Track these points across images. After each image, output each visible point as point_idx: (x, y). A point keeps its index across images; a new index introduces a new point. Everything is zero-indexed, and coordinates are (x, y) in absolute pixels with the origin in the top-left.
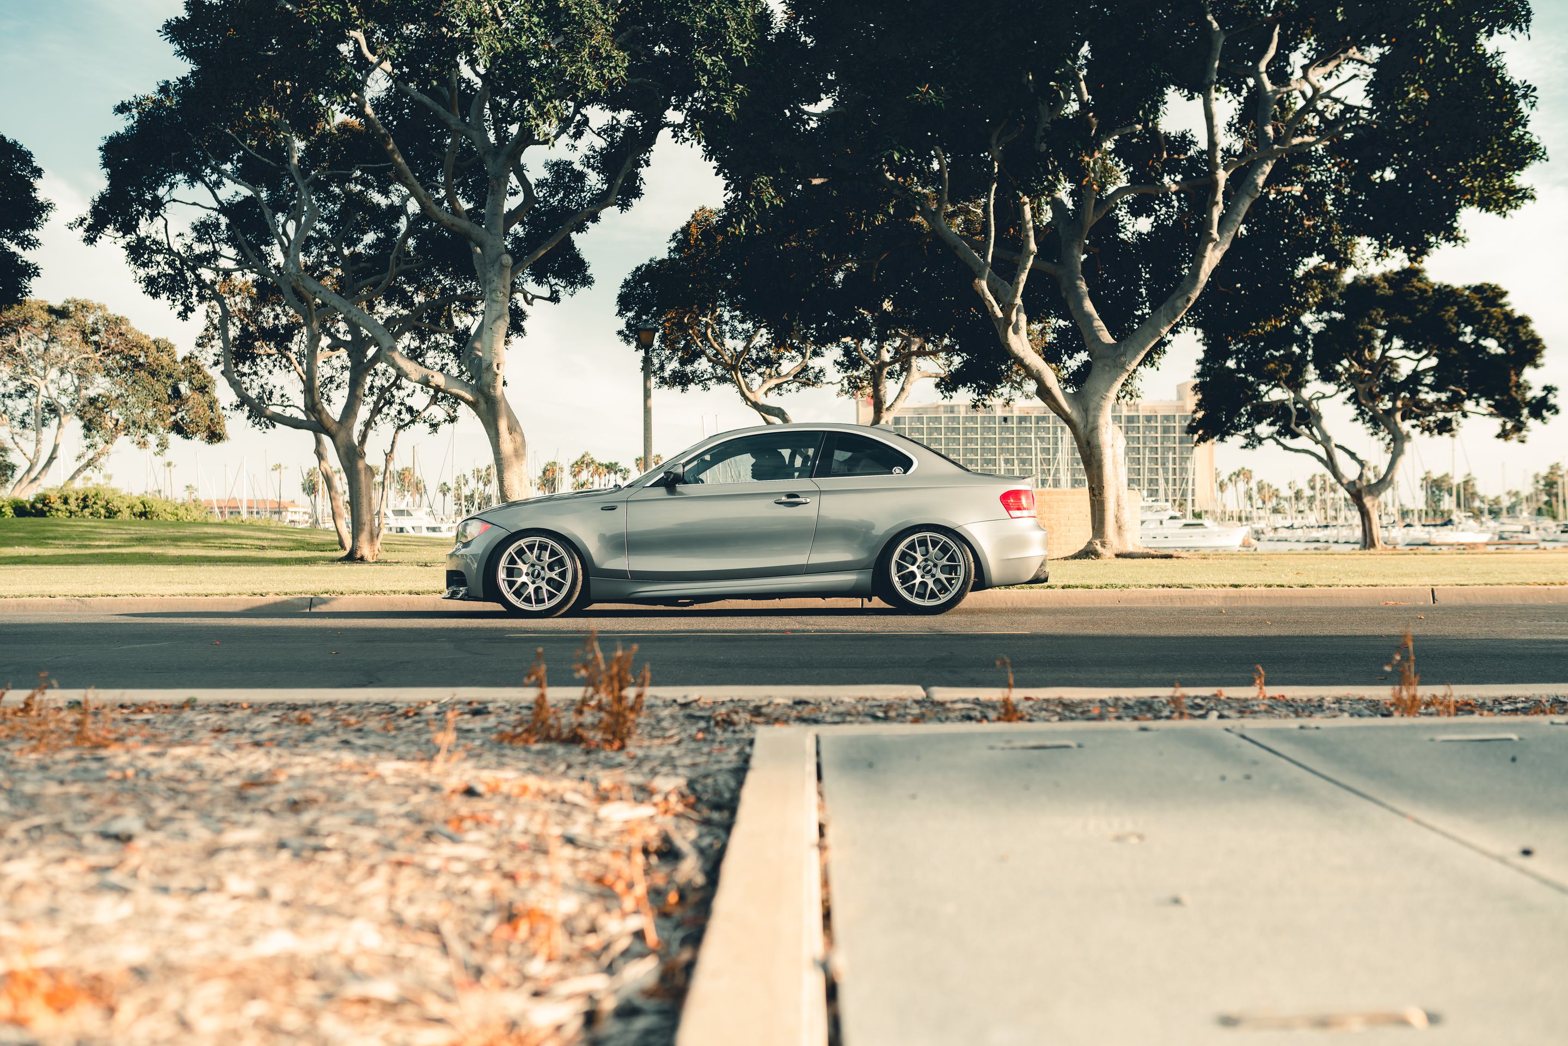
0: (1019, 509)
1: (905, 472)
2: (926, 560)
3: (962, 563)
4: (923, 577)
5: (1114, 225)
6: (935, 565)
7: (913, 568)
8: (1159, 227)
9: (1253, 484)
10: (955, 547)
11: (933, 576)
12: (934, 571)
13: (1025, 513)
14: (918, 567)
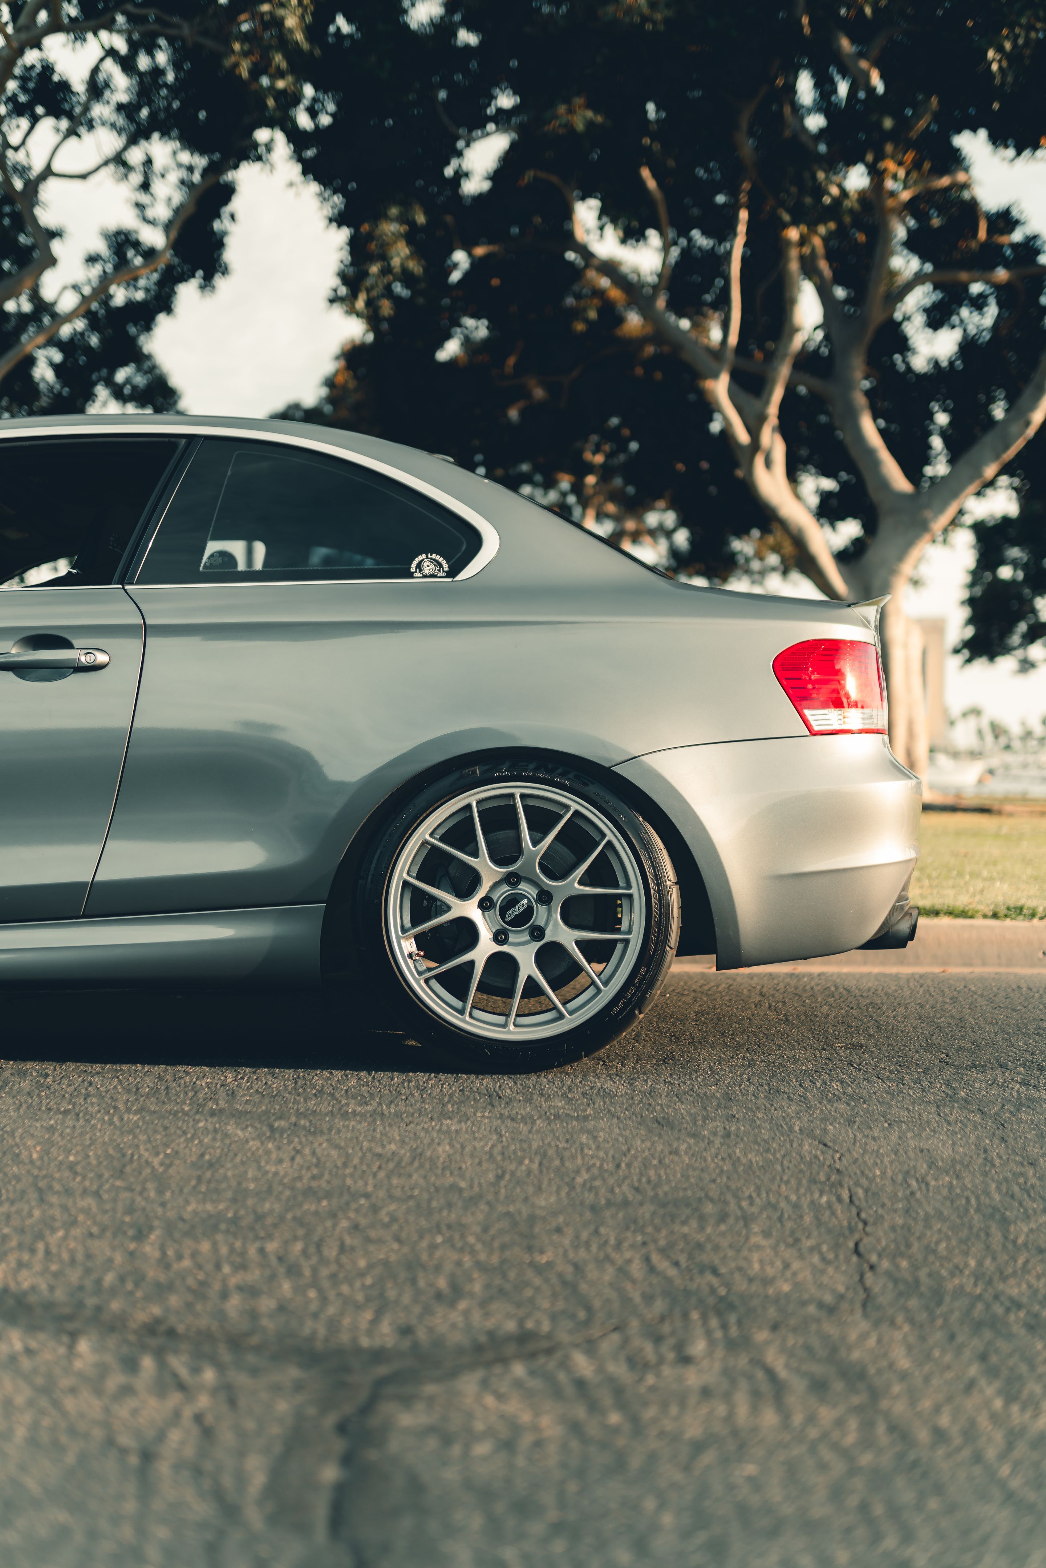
0: (838, 704)
1: (453, 572)
2: (512, 879)
3: (636, 890)
4: (500, 937)
5: (903, 345)
6: (545, 897)
7: (470, 909)
8: (967, 346)
9: (985, 723)
10: (611, 835)
11: (537, 933)
12: (540, 914)
13: (853, 718)
14: (485, 905)
